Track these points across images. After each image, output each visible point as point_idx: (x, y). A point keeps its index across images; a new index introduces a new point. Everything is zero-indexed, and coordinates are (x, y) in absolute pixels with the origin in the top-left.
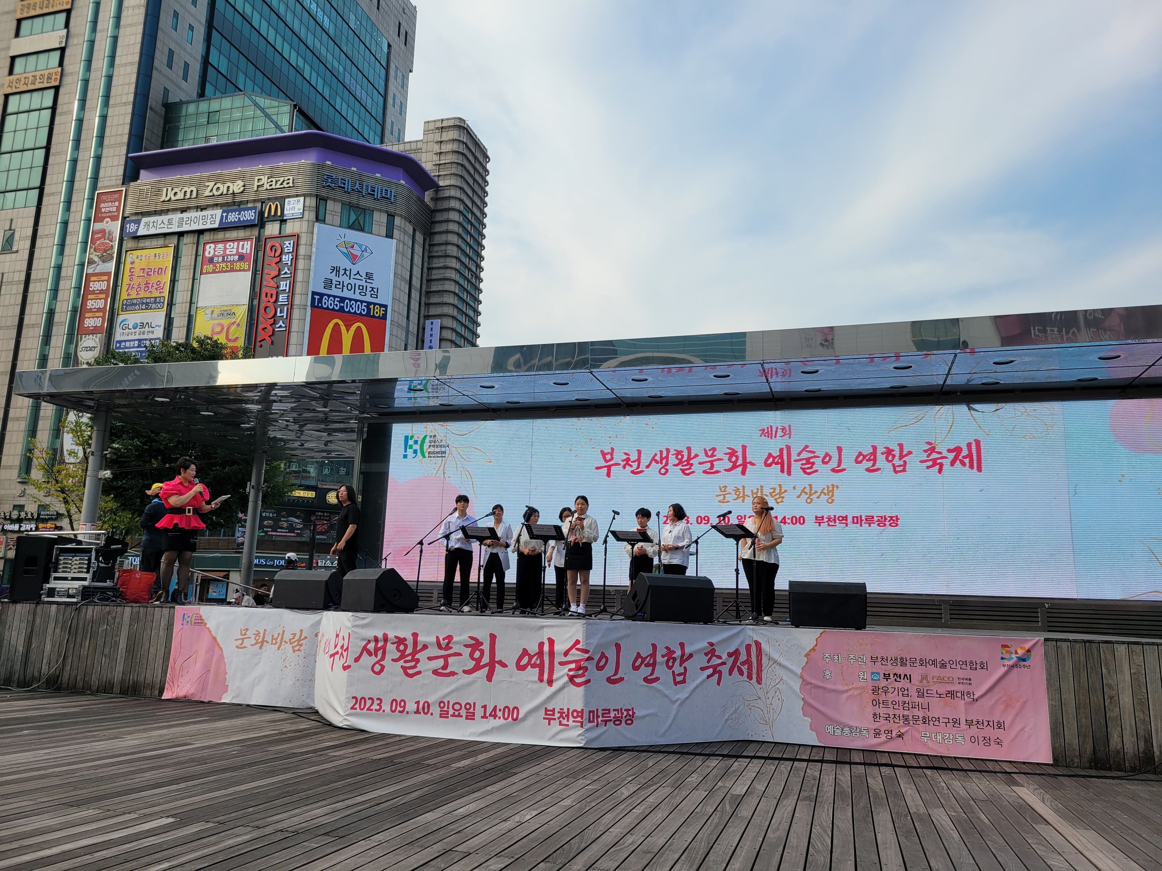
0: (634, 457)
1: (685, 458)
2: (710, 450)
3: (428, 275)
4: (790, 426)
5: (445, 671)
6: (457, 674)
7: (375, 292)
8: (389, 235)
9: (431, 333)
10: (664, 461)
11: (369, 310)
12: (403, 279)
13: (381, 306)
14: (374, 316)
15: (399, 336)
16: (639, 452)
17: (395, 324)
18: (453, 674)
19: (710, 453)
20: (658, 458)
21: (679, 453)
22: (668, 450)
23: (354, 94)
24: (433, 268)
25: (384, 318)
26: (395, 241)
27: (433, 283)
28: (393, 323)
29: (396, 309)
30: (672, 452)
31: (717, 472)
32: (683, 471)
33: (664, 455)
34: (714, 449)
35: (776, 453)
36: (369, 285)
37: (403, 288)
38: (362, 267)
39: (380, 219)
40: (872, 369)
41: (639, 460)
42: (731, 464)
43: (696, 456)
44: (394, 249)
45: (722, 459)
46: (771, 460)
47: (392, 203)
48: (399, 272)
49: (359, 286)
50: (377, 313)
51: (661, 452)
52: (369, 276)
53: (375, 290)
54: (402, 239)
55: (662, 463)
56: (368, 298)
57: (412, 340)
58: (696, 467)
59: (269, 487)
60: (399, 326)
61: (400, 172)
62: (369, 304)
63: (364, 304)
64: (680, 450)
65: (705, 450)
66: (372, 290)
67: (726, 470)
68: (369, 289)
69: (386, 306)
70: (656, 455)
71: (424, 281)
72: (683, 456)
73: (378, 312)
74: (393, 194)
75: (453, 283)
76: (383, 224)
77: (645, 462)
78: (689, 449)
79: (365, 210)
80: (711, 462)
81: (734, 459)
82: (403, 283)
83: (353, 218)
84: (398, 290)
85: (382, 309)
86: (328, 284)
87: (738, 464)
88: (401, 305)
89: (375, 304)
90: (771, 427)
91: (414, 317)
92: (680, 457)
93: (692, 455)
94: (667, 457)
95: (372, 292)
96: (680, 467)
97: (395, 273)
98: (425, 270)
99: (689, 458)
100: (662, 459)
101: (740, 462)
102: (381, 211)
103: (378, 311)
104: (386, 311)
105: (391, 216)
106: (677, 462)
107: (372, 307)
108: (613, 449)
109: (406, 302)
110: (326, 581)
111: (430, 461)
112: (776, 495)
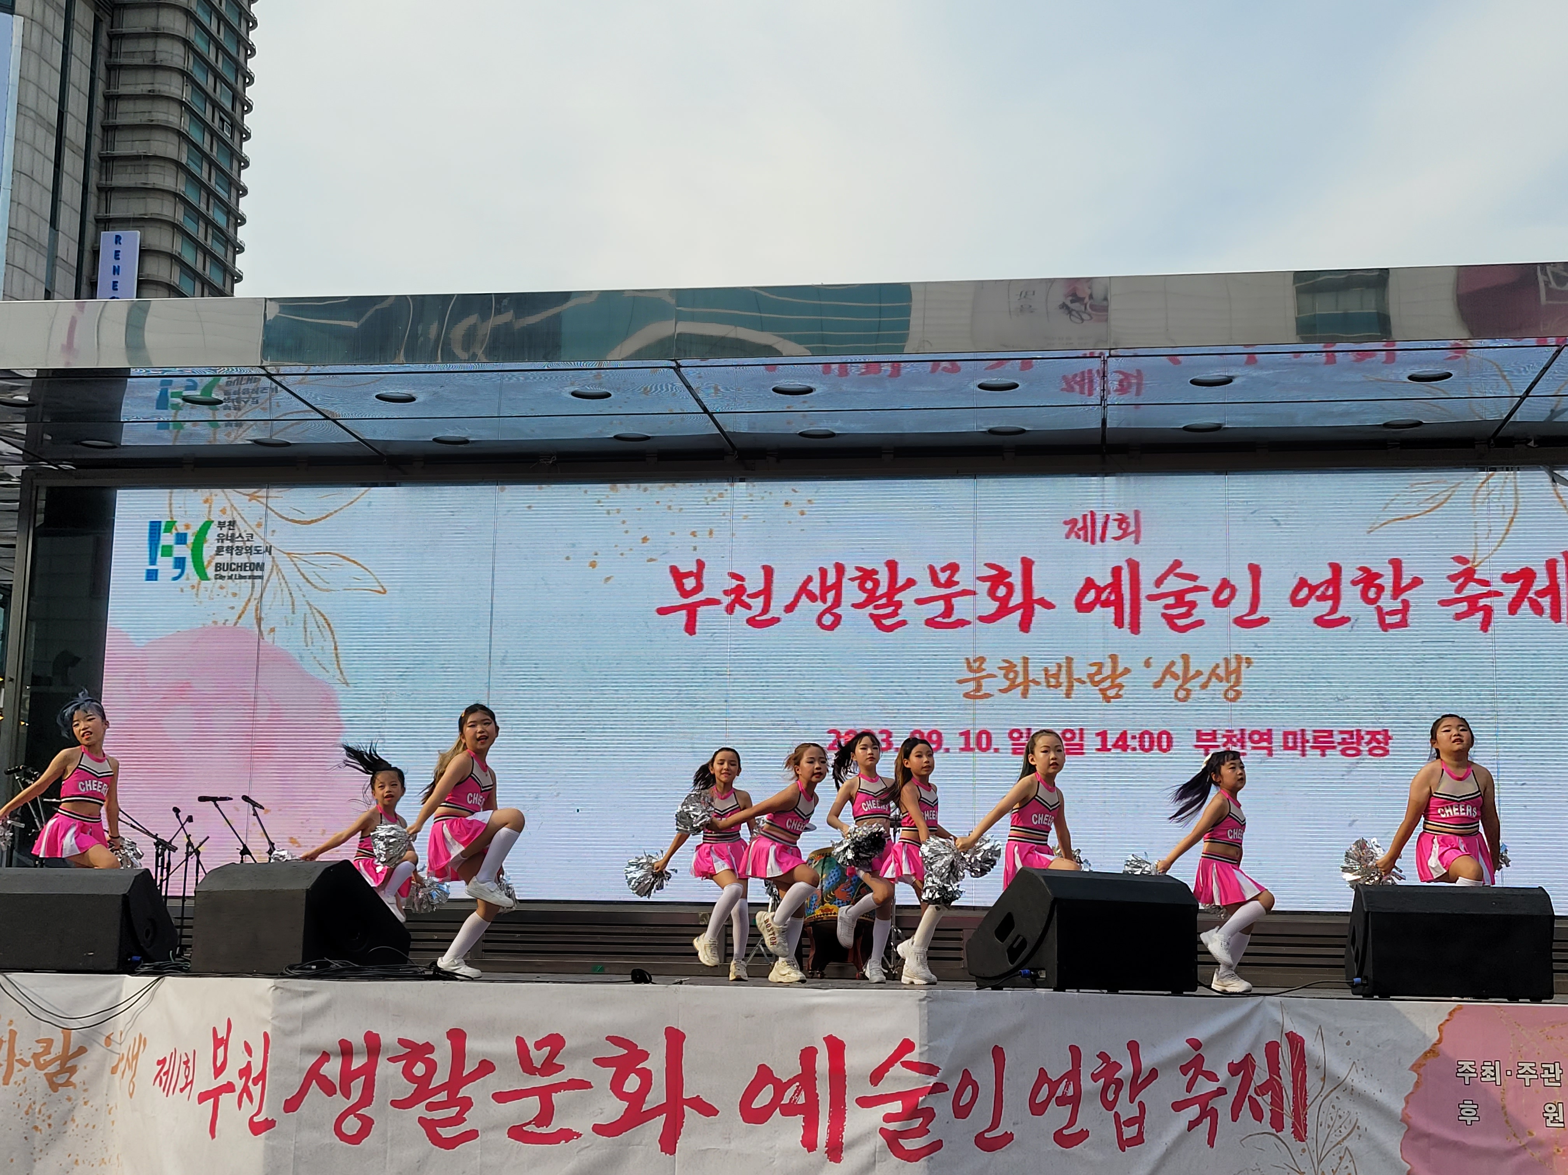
0: (754, 583)
1: (883, 589)
2: (943, 570)
3: (107, 114)
4: (1137, 514)
5: (543, 1130)
6: (579, 1135)
9: (116, 263)
10: (831, 596)
15: (31, 267)
16: (768, 572)
18: (566, 1135)
19: (943, 577)
20: (815, 587)
21: (866, 575)
22: (840, 569)
24: (119, 97)
27: (119, 136)
30: (851, 572)
31: (961, 623)
32: (877, 620)
33: (831, 579)
34: (953, 568)
35: (1103, 579)
40: (1358, 377)
41: (766, 592)
42: (996, 605)
43: (910, 583)
45: (974, 593)
46: (1091, 596)
51: (823, 572)
55: (824, 600)
57: (65, 280)
58: (909, 610)
60: (29, 241)
64: (869, 567)
65: (932, 569)
67: (982, 619)
70: (810, 579)
71: (97, 130)
72: (877, 583)
75: (174, 139)
77: (782, 594)
78: (892, 566)
80: (947, 599)
81: (1002, 591)
82: (41, 130)
87: (1012, 604)
88: (36, 188)
90: (1093, 514)
91: (69, 220)
92: (869, 585)
93: (901, 582)
94: (838, 586)
96: (870, 609)
98: (99, 100)
99: (894, 590)
100: (825, 589)
101: (1017, 598)
106: (862, 597)
108: (701, 564)
109: (49, 183)
110: (124, 895)
111: (221, 588)
112: (1103, 680)
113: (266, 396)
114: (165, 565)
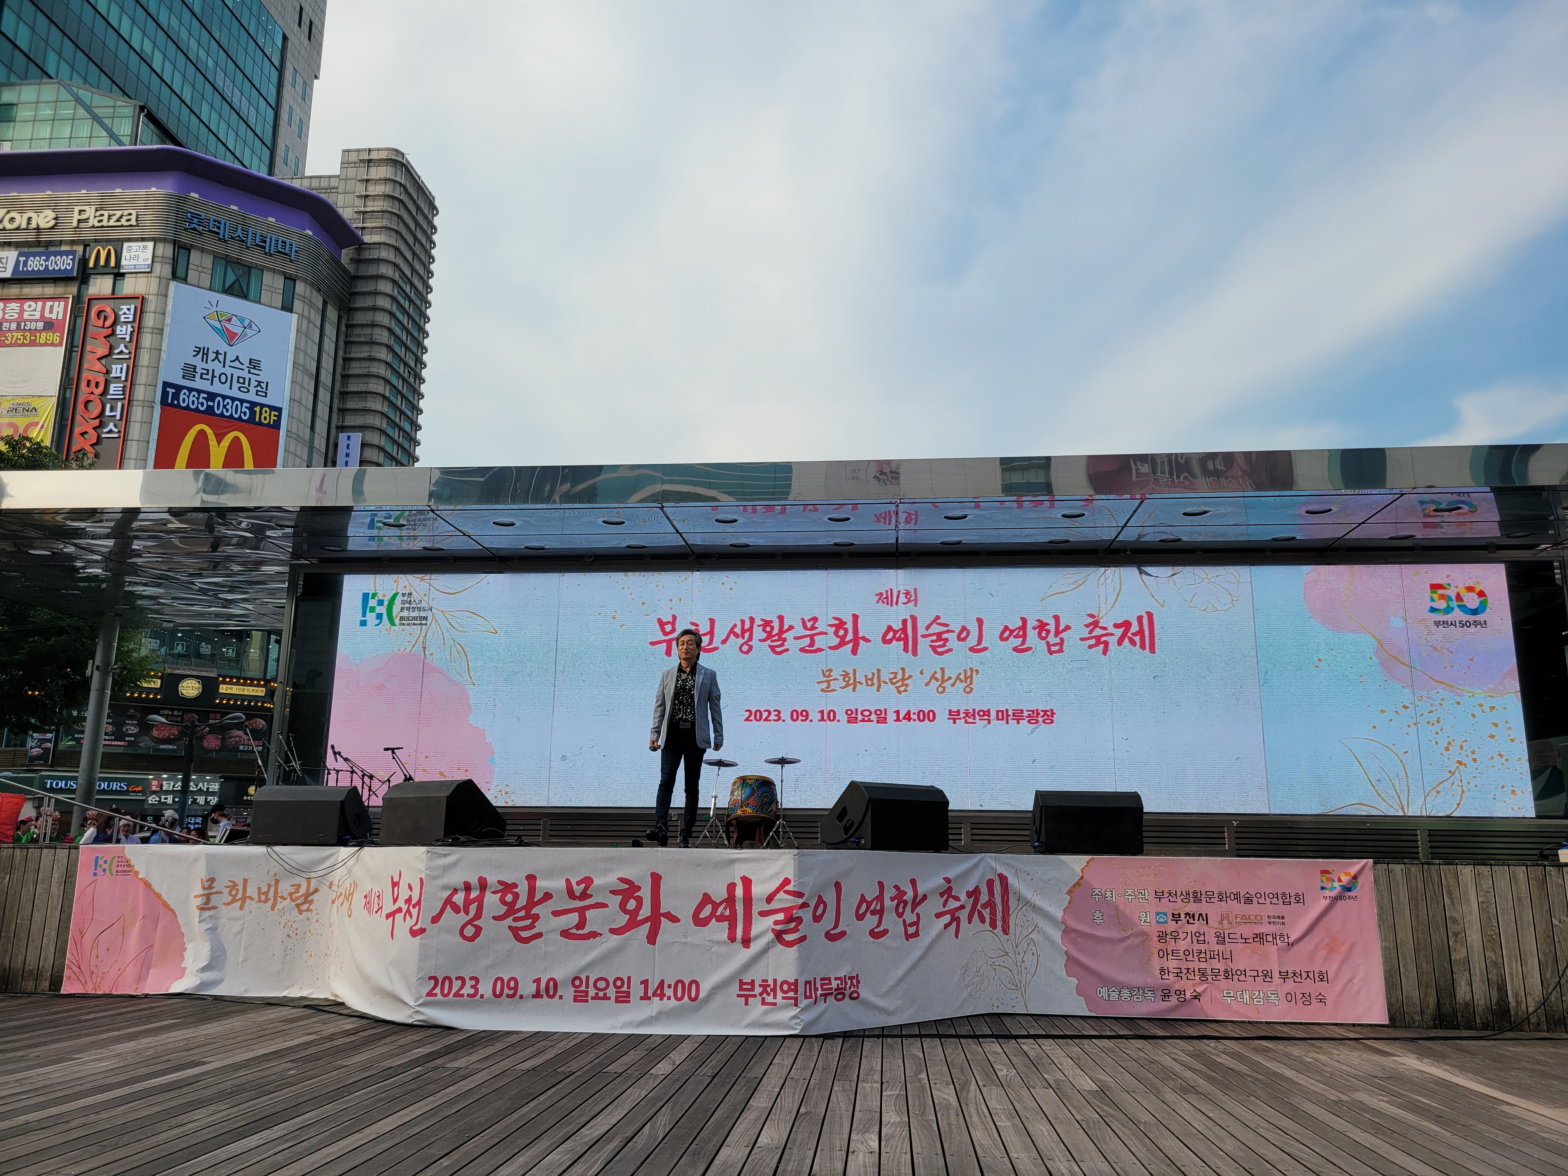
1: (776, 631)
2: (809, 620)
3: (343, 369)
4: (916, 590)
5: (580, 932)
6: (601, 935)
7: (263, 388)
8: (287, 307)
9: (348, 451)
10: (747, 635)
11: (253, 413)
12: (306, 371)
13: (272, 408)
14: (260, 423)
15: (299, 450)
16: (712, 621)
17: (292, 435)
18: (594, 935)
19: (809, 624)
20: (738, 630)
21: (767, 623)
22: (752, 620)
23: (230, 101)
24: (350, 360)
25: (277, 425)
26: (295, 317)
27: (349, 381)
28: (289, 434)
29: (295, 415)
30: (758, 622)
31: (819, 650)
32: (773, 648)
33: (747, 625)
34: (815, 619)
35: (897, 626)
36: (253, 378)
37: (305, 385)
38: (244, 350)
39: (273, 283)
40: (1035, 516)
41: (711, 633)
42: (838, 640)
43: (791, 627)
44: (294, 328)
45: (826, 633)
46: (890, 635)
47: (292, 261)
48: (301, 361)
49: (239, 378)
50: (265, 418)
51: (743, 622)
52: (254, 364)
53: (264, 385)
54: (306, 313)
55: (743, 637)
56: (252, 396)
57: (318, 458)
58: (790, 644)
59: (124, 668)
60: (298, 439)
61: (305, 217)
62: (253, 404)
63: (245, 405)
64: (768, 619)
65: (803, 620)
66: (259, 385)
67: (830, 648)
68: (253, 383)
69: (279, 410)
70: (735, 625)
71: (338, 377)
72: (772, 628)
73: (267, 417)
74: (294, 249)
75: (382, 382)
76: (277, 291)
77: (720, 635)
78: (781, 618)
79: (250, 268)
80: (812, 637)
81: (841, 633)
82: (306, 378)
83: (231, 278)
84: (298, 388)
85: (273, 413)
86: (189, 371)
87: (847, 639)
88: (303, 409)
89: (262, 406)
90: (891, 590)
91: (321, 427)
92: (768, 629)
93: (786, 627)
94: (751, 629)
95: (259, 388)
96: (768, 642)
97: (294, 362)
98: (340, 361)
99: (782, 631)
100: (743, 631)
101: (850, 637)
102: (274, 271)
103: (267, 415)
104: (279, 417)
105: (290, 279)
106: (764, 635)
107: (257, 409)
109: (310, 405)
110: (342, 801)
111: (403, 630)
112: (898, 682)
113: (429, 523)
114: (371, 617)
